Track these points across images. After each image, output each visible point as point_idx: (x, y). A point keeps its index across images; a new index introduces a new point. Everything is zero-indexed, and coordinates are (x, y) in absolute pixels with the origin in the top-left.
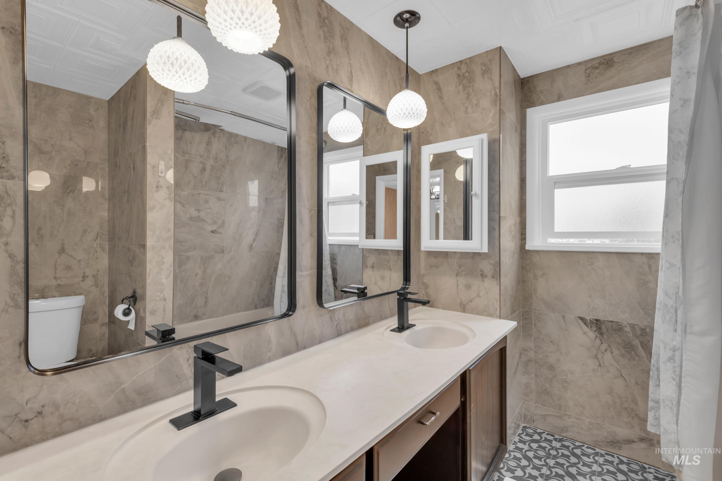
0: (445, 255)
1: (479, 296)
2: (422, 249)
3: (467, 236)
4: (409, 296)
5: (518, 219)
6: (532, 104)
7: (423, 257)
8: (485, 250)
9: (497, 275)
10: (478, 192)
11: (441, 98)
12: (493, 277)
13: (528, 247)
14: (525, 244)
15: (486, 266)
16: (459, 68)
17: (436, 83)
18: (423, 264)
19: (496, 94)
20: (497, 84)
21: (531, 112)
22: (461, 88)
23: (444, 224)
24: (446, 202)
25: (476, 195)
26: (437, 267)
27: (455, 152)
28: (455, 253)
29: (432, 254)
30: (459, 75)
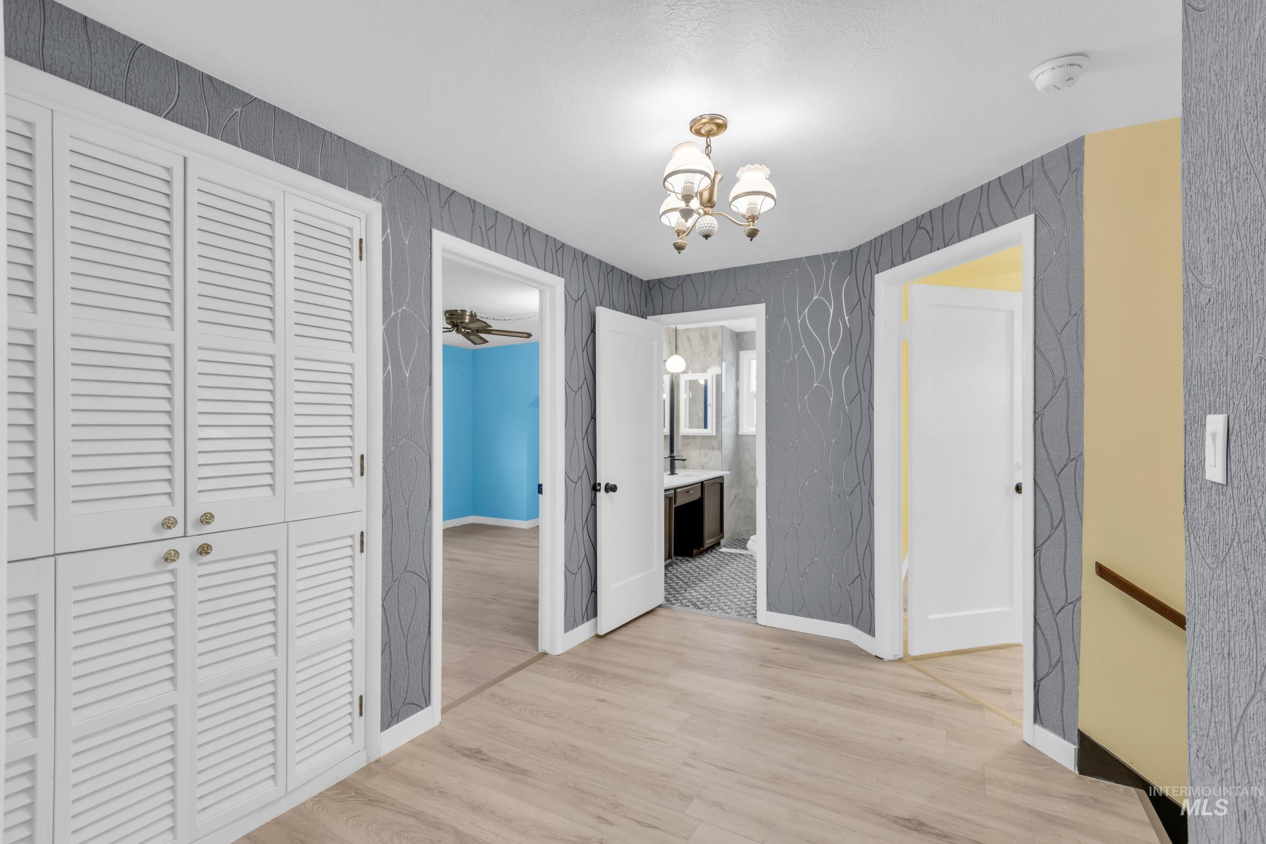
0: (694, 437)
1: (711, 460)
2: (681, 434)
3: (706, 427)
4: (676, 458)
5: (735, 417)
6: (742, 349)
7: (680, 439)
8: (714, 434)
9: (720, 447)
10: (711, 404)
11: (691, 346)
12: (718, 449)
13: (740, 433)
14: (739, 431)
15: (714, 443)
16: (701, 332)
17: (688, 337)
18: (680, 443)
19: (720, 351)
20: (720, 345)
21: (741, 353)
22: (702, 343)
23: (689, 416)
24: (691, 397)
25: (709, 405)
26: (688, 444)
27: (697, 380)
28: (699, 436)
29: (686, 437)
30: (701, 336)
